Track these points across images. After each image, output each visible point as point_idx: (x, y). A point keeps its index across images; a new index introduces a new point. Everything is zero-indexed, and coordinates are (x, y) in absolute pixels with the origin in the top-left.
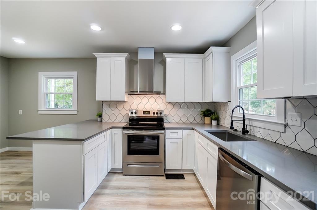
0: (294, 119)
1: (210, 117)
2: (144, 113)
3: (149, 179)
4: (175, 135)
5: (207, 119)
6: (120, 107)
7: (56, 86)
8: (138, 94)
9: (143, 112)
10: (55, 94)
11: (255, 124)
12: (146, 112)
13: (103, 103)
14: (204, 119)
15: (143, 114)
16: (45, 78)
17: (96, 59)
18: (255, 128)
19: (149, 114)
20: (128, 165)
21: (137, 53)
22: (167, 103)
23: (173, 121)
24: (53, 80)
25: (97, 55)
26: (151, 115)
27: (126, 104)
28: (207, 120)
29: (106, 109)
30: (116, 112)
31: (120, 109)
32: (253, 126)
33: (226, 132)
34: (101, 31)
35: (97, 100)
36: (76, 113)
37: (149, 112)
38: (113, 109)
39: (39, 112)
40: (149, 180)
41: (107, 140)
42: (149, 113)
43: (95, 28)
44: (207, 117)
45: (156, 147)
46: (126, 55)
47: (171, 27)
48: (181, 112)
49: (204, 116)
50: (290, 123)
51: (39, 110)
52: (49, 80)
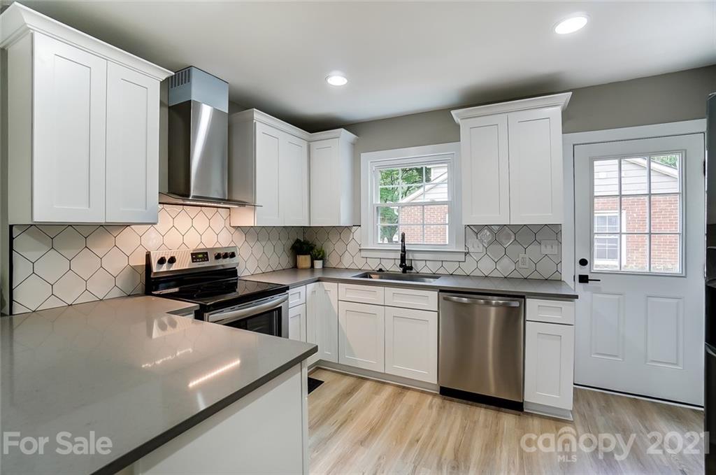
0: (476, 247)
1: (309, 255)
4: (296, 300)
6: (101, 247)
8: (188, 203)
11: (417, 256)
12: (200, 256)
14: (297, 258)
15: (193, 261)
18: (417, 262)
22: (233, 230)
26: (212, 262)
28: (304, 261)
29: (34, 255)
30: (85, 263)
31: (99, 251)
32: (414, 260)
37: (208, 254)
42: (205, 256)
46: (163, 74)
50: (471, 250)
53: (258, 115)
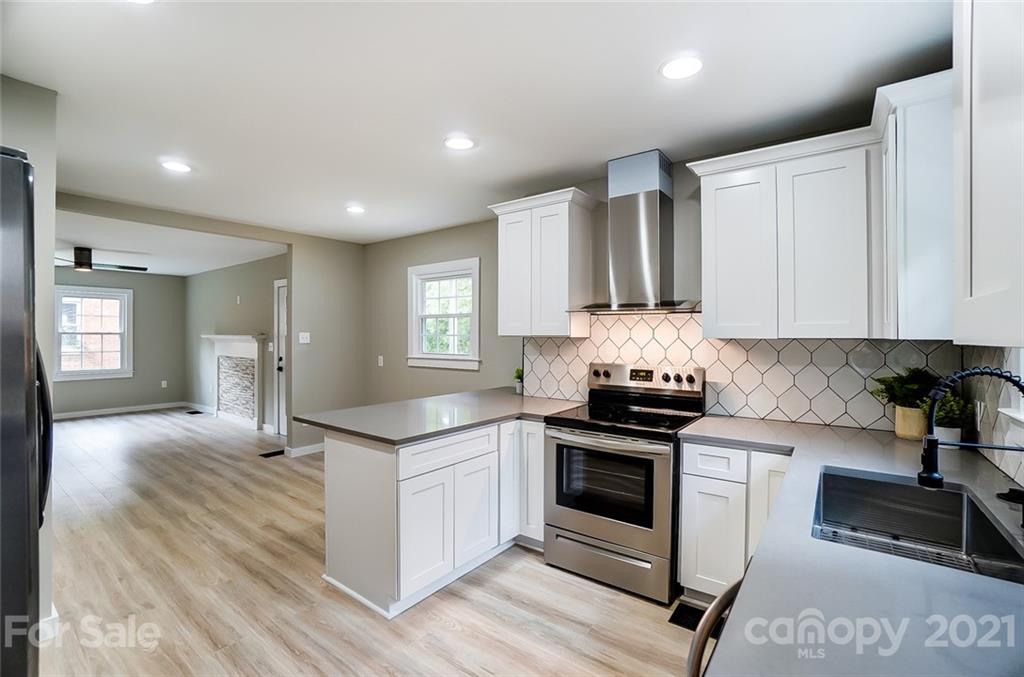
1: (918, 407)
2: (635, 374)
3: (611, 601)
4: (717, 468)
5: (904, 415)
6: (568, 355)
7: (456, 297)
8: (613, 312)
9: (632, 371)
10: (436, 317)
12: (642, 374)
13: (526, 341)
14: (895, 411)
15: (631, 379)
16: (420, 281)
17: (497, 219)
19: (651, 380)
20: (558, 536)
21: (605, 179)
22: (721, 344)
23: (747, 413)
24: (435, 284)
25: (499, 209)
26: (657, 383)
27: (584, 347)
28: (907, 420)
29: (532, 358)
30: (558, 368)
31: (567, 359)
33: (961, 496)
34: (473, 147)
35: (499, 334)
36: (475, 366)
37: (651, 372)
38: (550, 359)
39: (411, 363)
40: (608, 604)
41: (499, 450)
42: (648, 375)
43: (459, 143)
44: (903, 405)
45: (641, 498)
46: (568, 194)
47: (659, 71)
48: (779, 379)
49: (889, 401)
51: (409, 356)
52: (428, 284)
53: (698, 167)
